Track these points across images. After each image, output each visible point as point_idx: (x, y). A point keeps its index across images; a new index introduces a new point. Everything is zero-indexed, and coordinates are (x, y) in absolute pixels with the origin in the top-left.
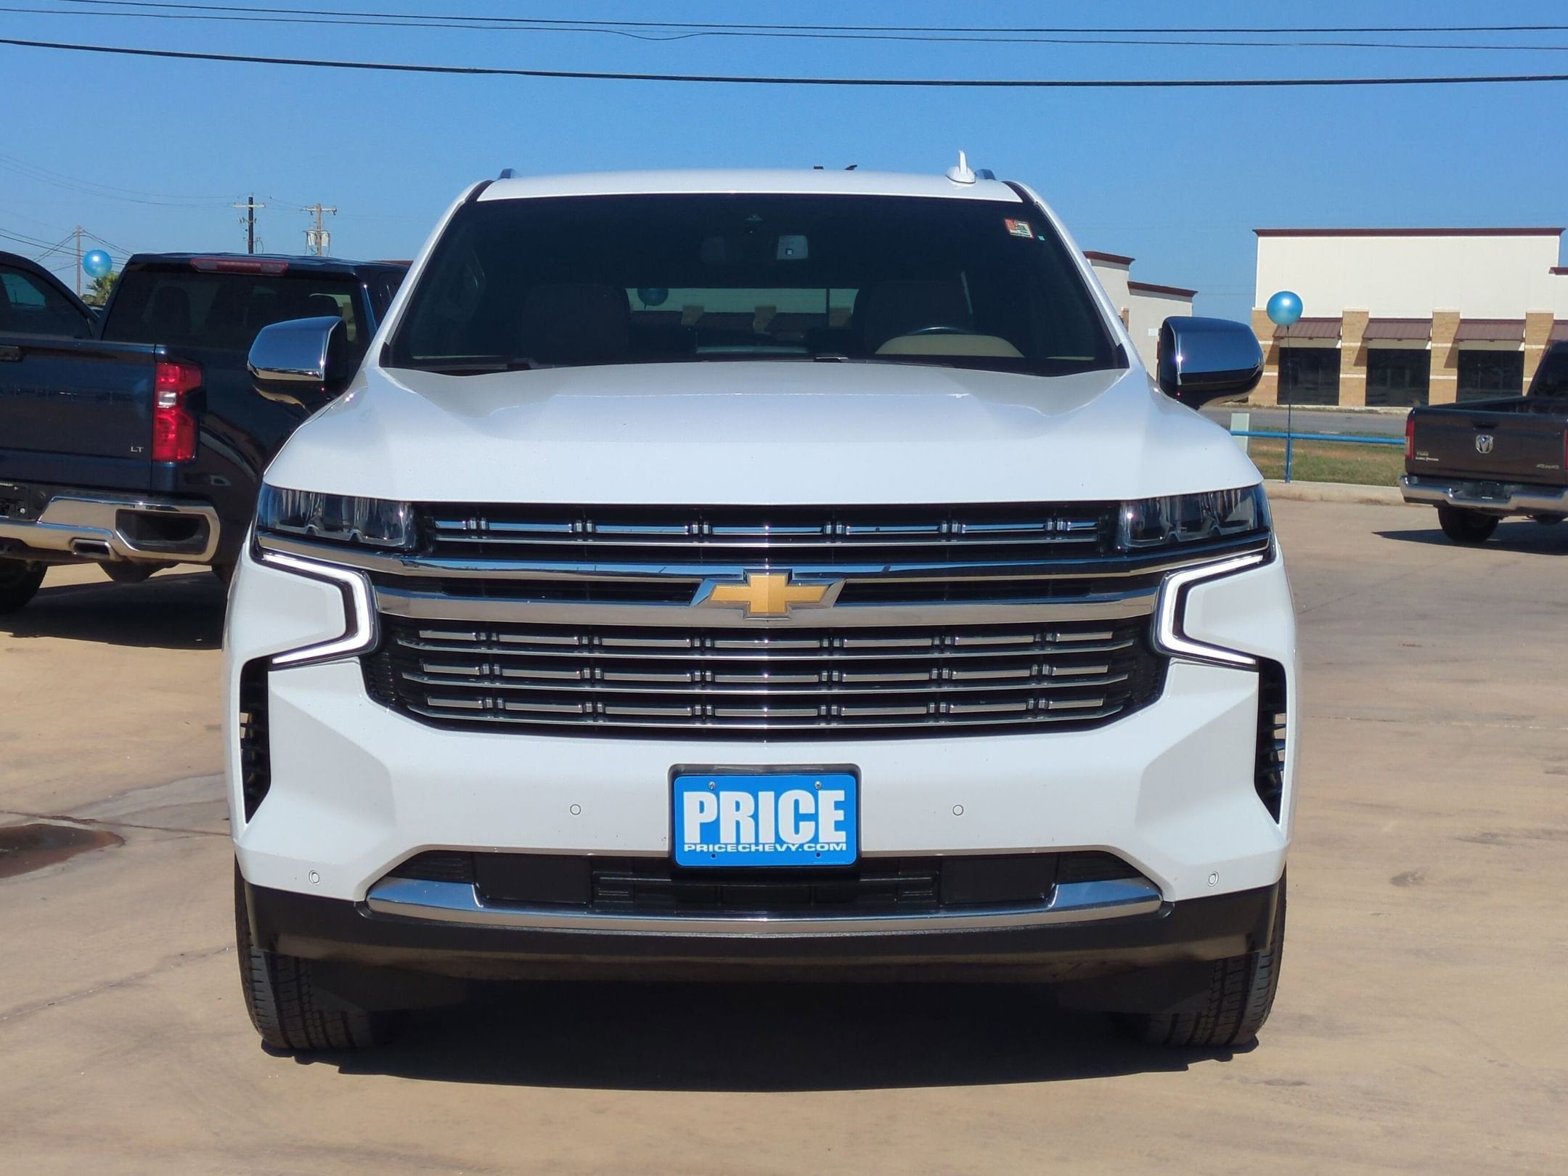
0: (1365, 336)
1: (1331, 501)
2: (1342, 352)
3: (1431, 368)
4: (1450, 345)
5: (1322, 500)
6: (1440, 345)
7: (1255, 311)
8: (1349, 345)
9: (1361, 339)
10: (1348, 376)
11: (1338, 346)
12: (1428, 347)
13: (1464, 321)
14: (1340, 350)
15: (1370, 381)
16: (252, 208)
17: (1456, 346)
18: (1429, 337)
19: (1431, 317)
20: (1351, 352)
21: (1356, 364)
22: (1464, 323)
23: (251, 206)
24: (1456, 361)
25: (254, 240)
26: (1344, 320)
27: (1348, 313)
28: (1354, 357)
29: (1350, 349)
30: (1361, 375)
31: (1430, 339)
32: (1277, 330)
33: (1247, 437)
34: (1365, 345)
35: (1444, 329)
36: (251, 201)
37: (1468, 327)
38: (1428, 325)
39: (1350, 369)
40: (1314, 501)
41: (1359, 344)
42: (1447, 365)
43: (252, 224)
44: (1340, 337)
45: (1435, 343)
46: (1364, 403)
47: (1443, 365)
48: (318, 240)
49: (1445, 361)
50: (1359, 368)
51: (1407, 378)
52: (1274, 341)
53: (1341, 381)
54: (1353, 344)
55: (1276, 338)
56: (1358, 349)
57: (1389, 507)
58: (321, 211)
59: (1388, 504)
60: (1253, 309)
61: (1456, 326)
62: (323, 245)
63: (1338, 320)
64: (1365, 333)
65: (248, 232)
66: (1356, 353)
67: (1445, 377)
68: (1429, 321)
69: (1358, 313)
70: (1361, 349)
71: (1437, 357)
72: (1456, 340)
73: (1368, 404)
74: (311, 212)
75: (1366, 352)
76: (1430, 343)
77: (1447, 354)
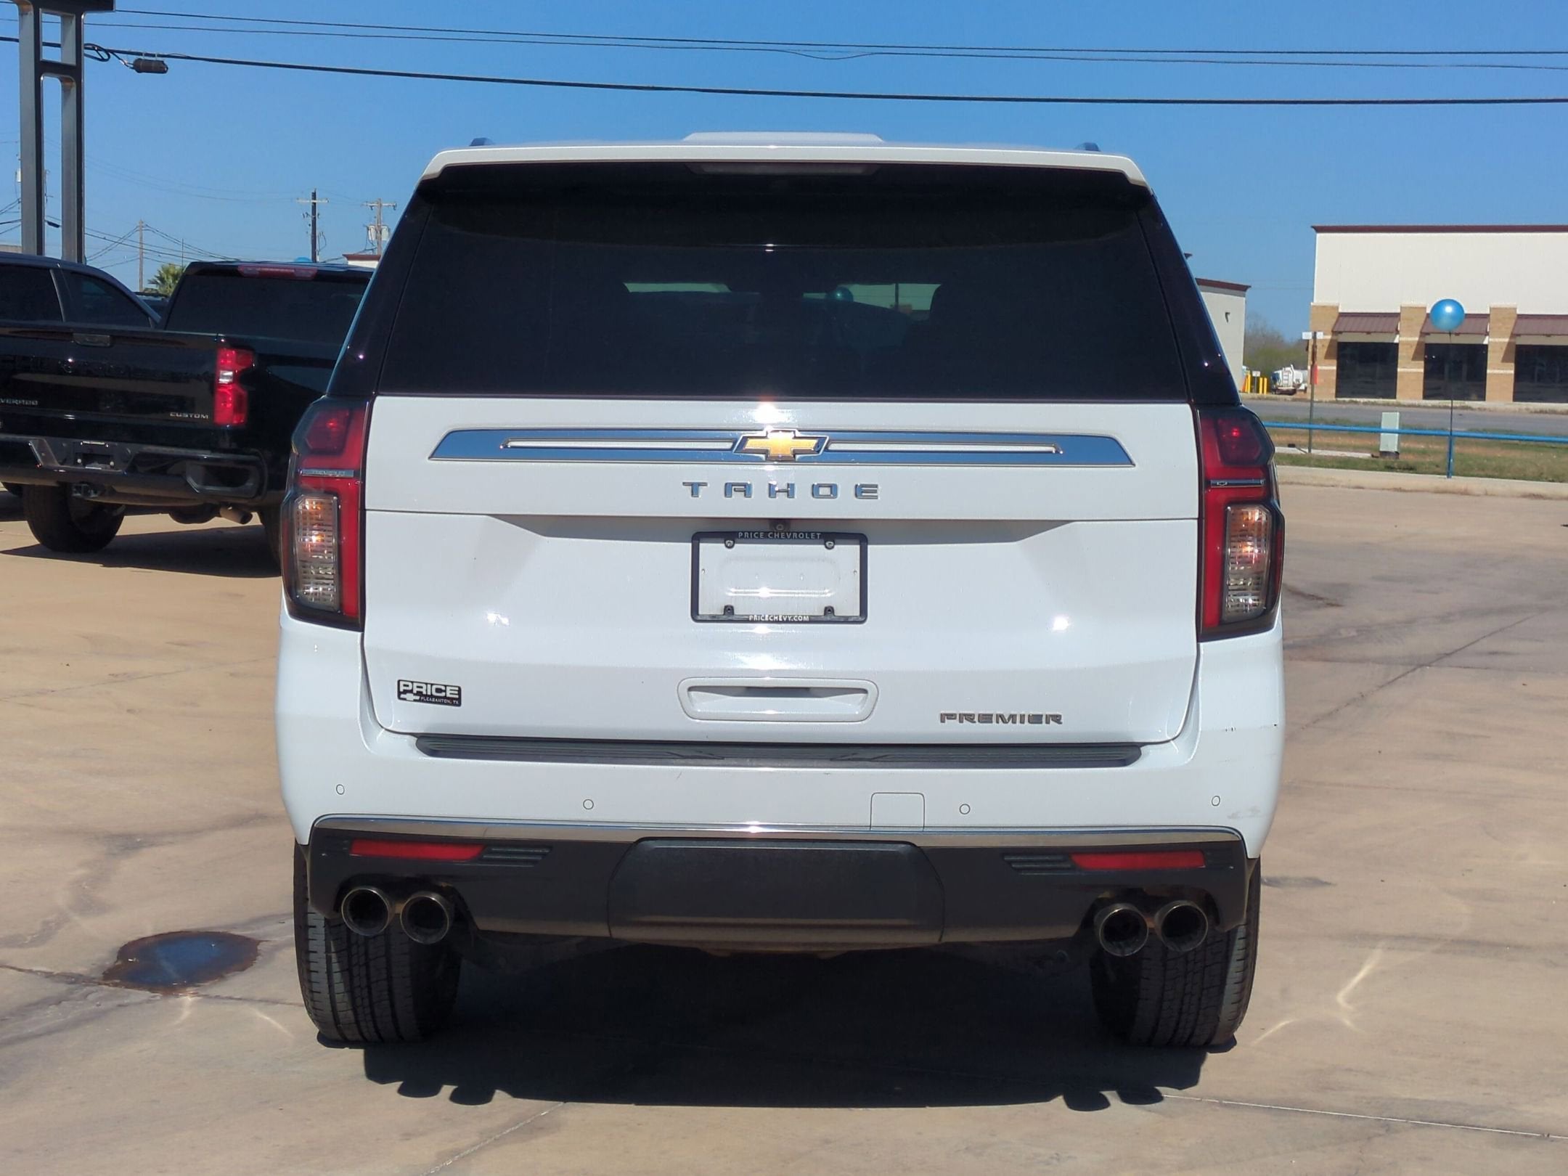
0: (1423, 331)
1: (1494, 495)
2: (1400, 346)
3: (1489, 362)
4: (1507, 340)
5: (1486, 494)
6: (1497, 340)
7: (1314, 306)
8: (1407, 340)
9: (1419, 334)
10: (1406, 370)
11: (1396, 341)
12: (1486, 342)
13: (1521, 317)
14: (1397, 344)
15: (1428, 374)
16: (315, 204)
17: (1513, 340)
18: (1486, 332)
19: (1488, 312)
20: (1409, 346)
21: (1414, 358)
22: (1521, 318)
23: (315, 201)
24: (1513, 356)
25: (317, 235)
26: (1401, 315)
27: (1405, 308)
28: (1412, 351)
29: (1408, 343)
30: (1419, 369)
31: (1487, 334)
32: (1335, 325)
33: (1397, 435)
34: (1422, 340)
35: (1501, 325)
36: (314, 196)
37: (1525, 322)
38: (1486, 320)
39: (1409, 363)
40: (1478, 495)
41: (1417, 339)
42: (1505, 360)
43: (315, 218)
44: (1397, 332)
45: (1492, 337)
46: (1421, 396)
47: (1501, 359)
48: (379, 235)
49: (1502, 356)
50: (1417, 362)
51: (1464, 372)
52: (1333, 335)
53: (1398, 375)
54: (1410, 339)
55: (1334, 333)
56: (1416, 343)
57: (1551, 501)
58: (381, 205)
59: (1550, 498)
60: (1312, 304)
61: (1514, 321)
62: (383, 239)
63: (1397, 315)
64: (1423, 328)
65: (311, 227)
66: (1414, 347)
67: (1502, 372)
68: (1486, 316)
69: (1416, 308)
70: (1419, 343)
71: (1494, 352)
72: (1513, 335)
73: (1426, 397)
74: (371, 207)
75: (1423, 347)
76: (1487, 337)
77: (1504, 349)
